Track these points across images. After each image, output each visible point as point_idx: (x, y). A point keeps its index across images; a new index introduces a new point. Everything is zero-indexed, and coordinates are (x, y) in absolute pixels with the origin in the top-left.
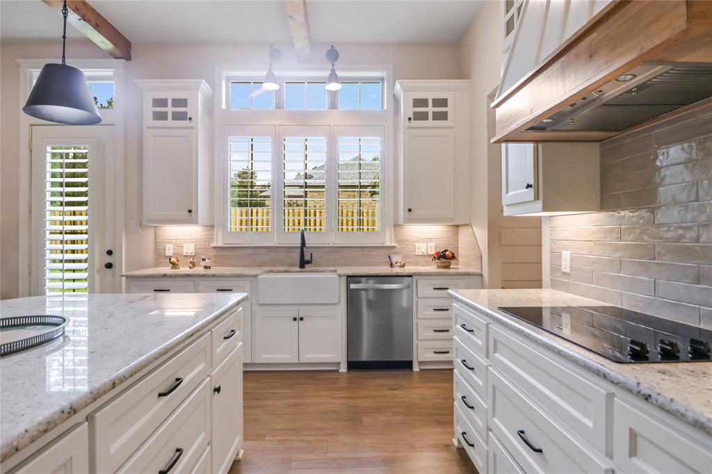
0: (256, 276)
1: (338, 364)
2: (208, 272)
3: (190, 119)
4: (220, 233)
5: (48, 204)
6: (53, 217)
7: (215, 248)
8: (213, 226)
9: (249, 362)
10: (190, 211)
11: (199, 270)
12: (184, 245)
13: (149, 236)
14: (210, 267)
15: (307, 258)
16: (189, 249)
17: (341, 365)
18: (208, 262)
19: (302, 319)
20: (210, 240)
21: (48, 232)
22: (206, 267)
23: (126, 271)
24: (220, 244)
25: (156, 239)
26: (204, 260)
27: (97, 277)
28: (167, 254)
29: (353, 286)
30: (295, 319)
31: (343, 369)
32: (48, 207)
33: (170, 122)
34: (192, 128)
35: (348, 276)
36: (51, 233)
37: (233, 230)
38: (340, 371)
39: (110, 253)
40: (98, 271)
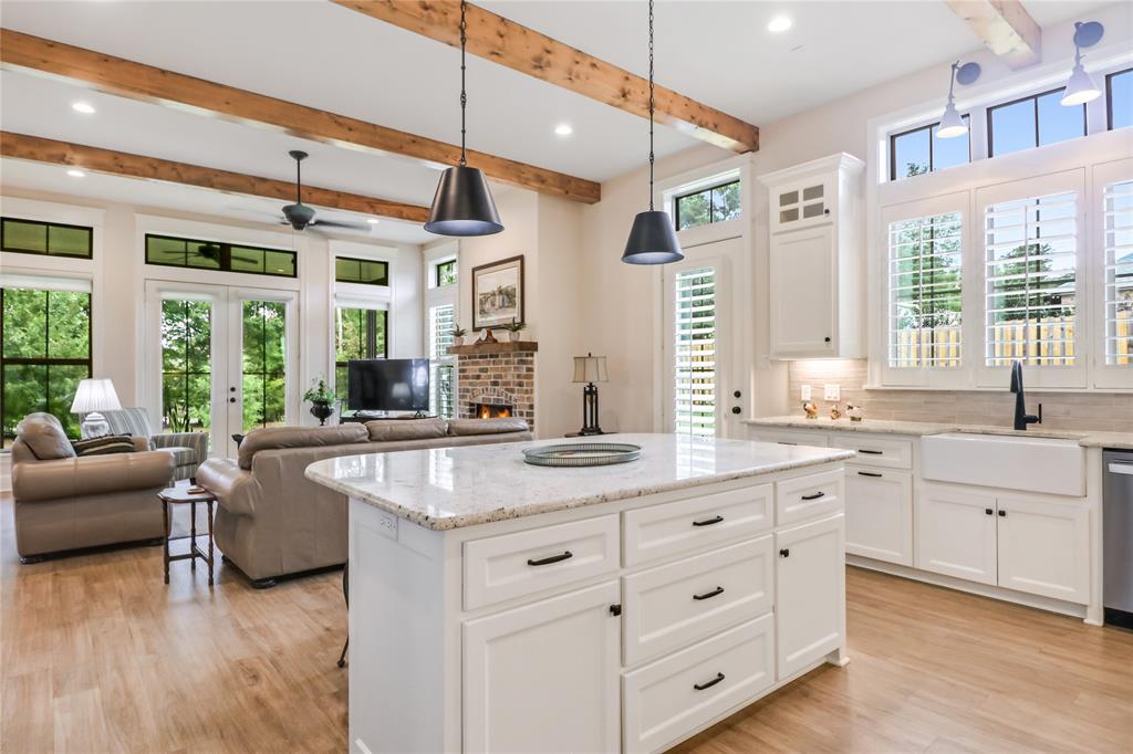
0: (918, 435)
1: (1084, 607)
2: (857, 425)
3: (827, 211)
4: (877, 370)
5: (678, 338)
6: (684, 353)
7: (867, 390)
8: (866, 359)
9: (910, 565)
10: (827, 340)
11: (845, 422)
12: (826, 386)
13: (781, 375)
14: (860, 419)
15: (1030, 411)
16: (832, 392)
17: (1089, 610)
18: (856, 412)
19: (1002, 514)
20: (862, 380)
21: (678, 370)
22: (853, 419)
23: (756, 417)
24: (876, 385)
25: (789, 377)
26: (850, 408)
27: (724, 424)
28: (803, 399)
29: (1116, 468)
30: (989, 512)
31: (1095, 618)
32: (679, 342)
33: (802, 221)
34: (831, 223)
35: (1105, 449)
36: (682, 371)
37: (904, 365)
38: (1085, 621)
39: (738, 394)
40: (726, 416)
